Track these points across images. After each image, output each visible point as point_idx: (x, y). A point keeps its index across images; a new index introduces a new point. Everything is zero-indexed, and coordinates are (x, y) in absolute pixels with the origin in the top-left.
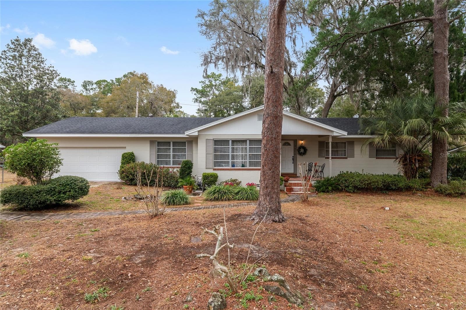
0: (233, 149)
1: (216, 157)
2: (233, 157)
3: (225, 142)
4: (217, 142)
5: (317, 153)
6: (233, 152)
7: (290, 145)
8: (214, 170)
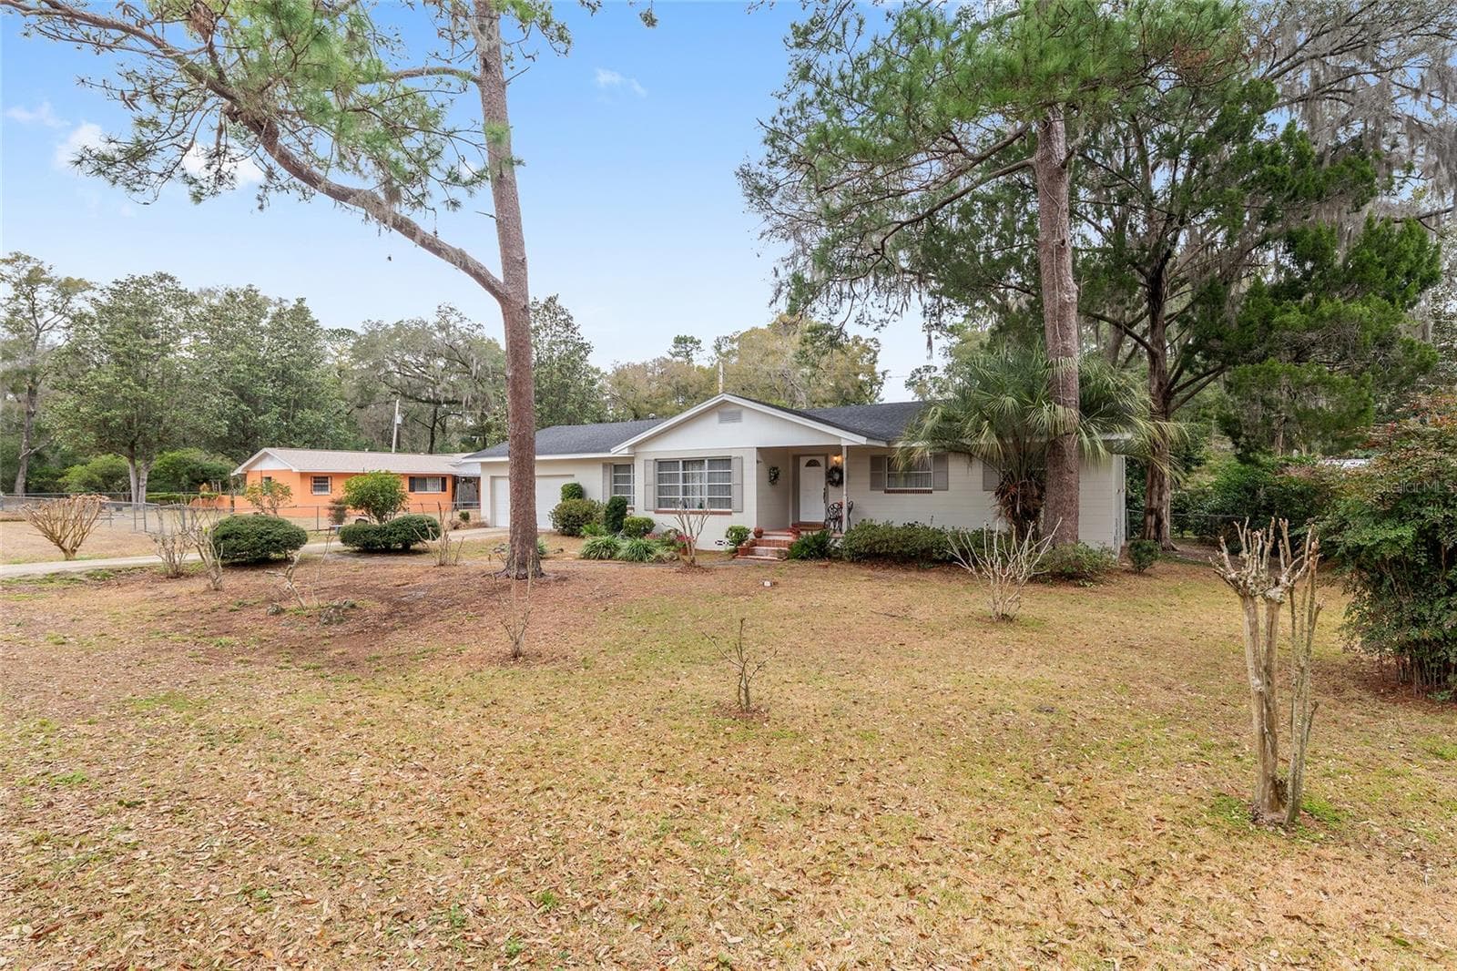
0: (684, 475)
1: (661, 490)
2: (685, 492)
3: (673, 463)
4: (661, 464)
5: (868, 480)
6: (685, 481)
7: (819, 465)
8: (657, 512)
